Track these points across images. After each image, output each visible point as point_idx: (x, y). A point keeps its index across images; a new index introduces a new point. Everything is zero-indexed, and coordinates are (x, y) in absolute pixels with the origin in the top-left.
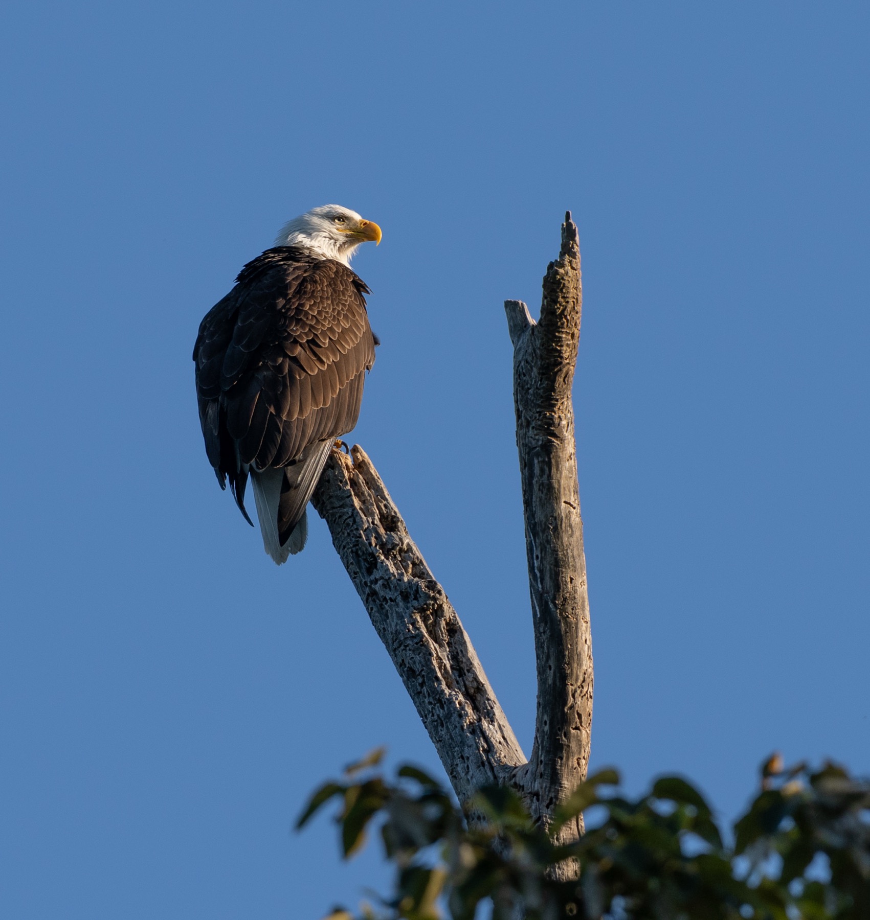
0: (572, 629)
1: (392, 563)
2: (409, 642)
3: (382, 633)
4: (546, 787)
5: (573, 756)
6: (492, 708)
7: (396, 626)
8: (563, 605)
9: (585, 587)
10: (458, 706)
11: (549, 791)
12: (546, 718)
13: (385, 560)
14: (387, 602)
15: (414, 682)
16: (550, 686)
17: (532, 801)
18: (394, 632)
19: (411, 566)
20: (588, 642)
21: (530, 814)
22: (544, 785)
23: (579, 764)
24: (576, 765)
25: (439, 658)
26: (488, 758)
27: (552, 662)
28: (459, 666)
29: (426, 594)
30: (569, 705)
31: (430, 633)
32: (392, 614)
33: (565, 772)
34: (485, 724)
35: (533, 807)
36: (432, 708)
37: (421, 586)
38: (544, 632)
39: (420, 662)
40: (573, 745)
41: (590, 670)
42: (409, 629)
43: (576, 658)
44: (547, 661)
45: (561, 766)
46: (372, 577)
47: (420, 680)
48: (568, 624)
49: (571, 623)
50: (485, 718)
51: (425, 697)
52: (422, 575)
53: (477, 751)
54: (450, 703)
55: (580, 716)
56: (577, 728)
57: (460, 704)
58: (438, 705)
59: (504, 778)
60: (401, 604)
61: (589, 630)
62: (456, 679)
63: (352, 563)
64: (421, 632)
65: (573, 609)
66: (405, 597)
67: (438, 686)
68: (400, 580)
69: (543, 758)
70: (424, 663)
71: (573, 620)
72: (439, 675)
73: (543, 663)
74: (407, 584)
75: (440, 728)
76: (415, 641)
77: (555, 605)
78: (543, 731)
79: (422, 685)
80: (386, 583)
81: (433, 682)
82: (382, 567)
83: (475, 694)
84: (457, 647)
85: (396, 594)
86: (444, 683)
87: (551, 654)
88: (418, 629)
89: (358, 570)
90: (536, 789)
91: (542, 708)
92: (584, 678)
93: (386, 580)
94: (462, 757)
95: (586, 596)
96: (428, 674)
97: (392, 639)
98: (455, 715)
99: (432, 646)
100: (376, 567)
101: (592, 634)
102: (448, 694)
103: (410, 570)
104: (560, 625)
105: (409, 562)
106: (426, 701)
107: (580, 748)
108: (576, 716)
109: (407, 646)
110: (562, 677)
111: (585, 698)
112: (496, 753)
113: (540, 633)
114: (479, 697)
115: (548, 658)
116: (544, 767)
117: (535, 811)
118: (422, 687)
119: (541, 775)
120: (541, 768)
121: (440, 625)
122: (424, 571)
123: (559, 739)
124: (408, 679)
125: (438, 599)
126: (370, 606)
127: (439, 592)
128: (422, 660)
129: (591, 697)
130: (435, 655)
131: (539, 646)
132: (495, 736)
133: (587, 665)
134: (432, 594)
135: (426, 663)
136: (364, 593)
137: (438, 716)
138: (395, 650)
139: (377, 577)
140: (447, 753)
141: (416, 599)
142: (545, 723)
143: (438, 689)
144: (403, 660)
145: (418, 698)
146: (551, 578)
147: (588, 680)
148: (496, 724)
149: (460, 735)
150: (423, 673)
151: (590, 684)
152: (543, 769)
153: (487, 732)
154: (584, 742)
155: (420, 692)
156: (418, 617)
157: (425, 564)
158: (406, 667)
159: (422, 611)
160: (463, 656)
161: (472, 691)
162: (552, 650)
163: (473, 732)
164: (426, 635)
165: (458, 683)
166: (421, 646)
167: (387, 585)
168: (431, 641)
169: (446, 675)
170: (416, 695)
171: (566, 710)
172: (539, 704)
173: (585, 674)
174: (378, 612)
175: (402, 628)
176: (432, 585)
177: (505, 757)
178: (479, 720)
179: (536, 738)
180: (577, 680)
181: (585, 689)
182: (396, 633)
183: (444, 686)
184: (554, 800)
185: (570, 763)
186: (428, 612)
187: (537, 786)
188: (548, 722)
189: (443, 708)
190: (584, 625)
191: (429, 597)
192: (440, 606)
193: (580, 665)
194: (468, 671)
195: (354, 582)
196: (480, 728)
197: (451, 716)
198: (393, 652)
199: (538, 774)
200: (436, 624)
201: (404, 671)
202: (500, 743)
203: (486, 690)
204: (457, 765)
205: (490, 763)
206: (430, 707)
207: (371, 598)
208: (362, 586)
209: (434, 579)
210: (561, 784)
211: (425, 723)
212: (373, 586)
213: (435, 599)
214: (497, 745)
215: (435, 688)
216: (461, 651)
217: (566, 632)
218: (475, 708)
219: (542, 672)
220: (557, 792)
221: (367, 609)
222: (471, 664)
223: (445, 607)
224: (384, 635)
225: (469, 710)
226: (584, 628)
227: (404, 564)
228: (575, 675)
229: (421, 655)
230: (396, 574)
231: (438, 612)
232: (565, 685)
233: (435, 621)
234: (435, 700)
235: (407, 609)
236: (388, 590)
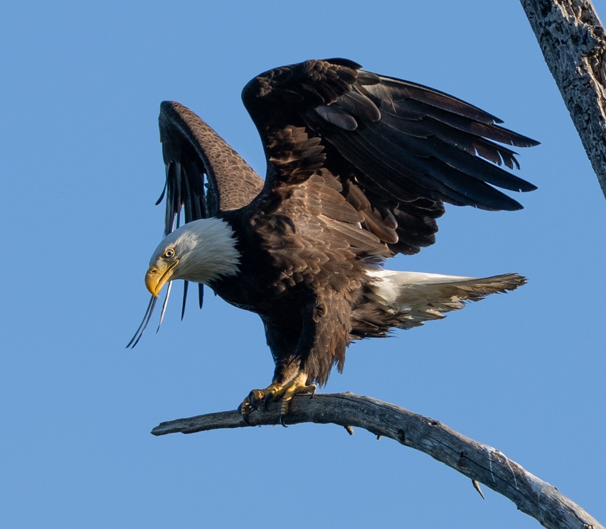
1: (564, 7)
2: (577, 83)
3: (554, 70)
7: (566, 67)
13: (559, 5)
14: (559, 44)
15: (580, 117)
18: (564, 72)
19: (581, 10)
25: (603, 99)
29: (594, 40)
31: (595, 73)
32: (563, 55)
36: (596, 144)
37: (590, 32)
39: (587, 102)
42: (577, 71)
46: (547, 19)
47: (586, 118)
51: (590, 133)
52: (589, 18)
58: (601, 142)
60: (572, 46)
63: (529, 5)
64: (588, 75)
66: (575, 40)
67: (602, 125)
68: (571, 25)
70: (590, 103)
72: (603, 114)
74: (577, 29)
75: (602, 163)
76: (583, 82)
79: (588, 121)
80: (559, 26)
81: (598, 121)
82: (556, 11)
85: (567, 38)
88: (586, 71)
89: (534, 12)
93: (559, 24)
96: (594, 113)
97: (563, 77)
99: (598, 88)
100: (550, 10)
103: (580, 14)
105: (579, 7)
106: (591, 137)
109: (575, 86)
122: (592, 15)
124: (576, 114)
125: (604, 45)
126: (544, 45)
128: (589, 101)
130: (600, 96)
134: (600, 41)
135: (592, 104)
136: (539, 32)
137: (601, 151)
138: (565, 88)
139: (551, 20)
141: (585, 43)
143: (602, 128)
144: (571, 98)
145: (584, 133)
150: (589, 112)
155: (586, 128)
156: (586, 60)
157: (593, 8)
158: (573, 103)
159: (590, 55)
164: (593, 77)
166: (588, 87)
167: (559, 28)
168: (597, 83)
170: (582, 130)
174: (551, 51)
175: (572, 69)
176: (599, 31)
182: (566, 73)
186: (595, 56)
191: (595, 42)
195: (531, 22)
198: (563, 89)
201: (572, 107)
206: (594, 143)
207: (544, 37)
209: (602, 25)
211: (589, 155)
212: (547, 27)
213: (601, 45)
215: (600, 127)
221: (541, 47)
224: (555, 72)
227: (575, 8)
229: (587, 96)
230: (568, 19)
233: (600, 64)
234: (599, 137)
235: (577, 52)
236: (560, 32)
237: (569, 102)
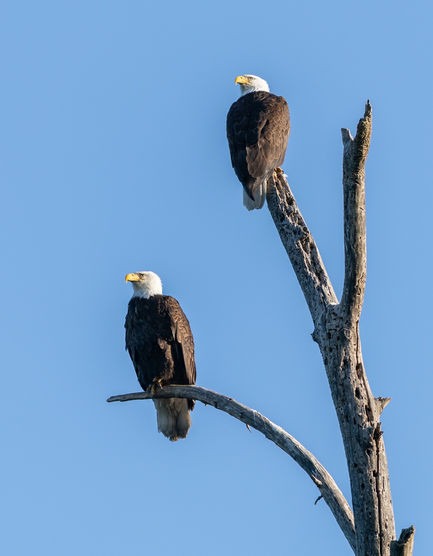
0: (359, 257)
1: (290, 218)
2: (295, 251)
3: (285, 245)
4: (345, 316)
5: (357, 305)
6: (326, 280)
7: (291, 244)
8: (357, 247)
9: (365, 240)
10: (313, 279)
11: (347, 318)
12: (347, 289)
13: (288, 217)
14: (288, 234)
15: (296, 267)
16: (349, 278)
17: (340, 320)
18: (290, 246)
19: (297, 220)
20: (365, 261)
21: (339, 326)
22: (345, 315)
23: (359, 307)
24: (357, 308)
25: (306, 259)
26: (323, 301)
27: (351, 269)
28: (314, 261)
29: (303, 233)
30: (356, 285)
31: (303, 247)
32: (289, 239)
33: (353, 310)
34: (323, 286)
35: (340, 323)
36: (303, 278)
37: (301, 229)
38: (349, 257)
39: (299, 260)
40: (357, 300)
41: (365, 272)
42: (296, 246)
43: (360, 268)
44: (349, 268)
45: (352, 308)
46: (282, 223)
47: (299, 267)
48: (358, 255)
49: (359, 254)
50: (323, 284)
52: (301, 223)
53: (320, 298)
54: (310, 277)
55: (360, 289)
56: (359, 294)
57: (314, 278)
58: (305, 277)
59: (330, 310)
60: (293, 235)
61: (366, 256)
62: (313, 267)
63: (275, 217)
64: (300, 248)
65: (360, 249)
66: (295, 232)
67: (306, 270)
68: (293, 226)
69: (345, 305)
70: (301, 260)
71: (360, 253)
72: (306, 265)
73: (347, 268)
74: (296, 228)
75: (306, 286)
76: (298, 251)
77: (354, 247)
78: (346, 294)
79: (300, 268)
80: (288, 226)
81: (304, 268)
82: (287, 220)
83: (320, 274)
84: (314, 254)
85: (291, 231)
86: (308, 269)
87: (351, 265)
88: (299, 246)
89: (277, 220)
90: (342, 316)
91: (346, 285)
92: (363, 275)
93: (288, 225)
94: (314, 299)
95: (365, 243)
96: (302, 265)
97: (289, 249)
98: (312, 282)
99: (304, 254)
100: (284, 220)
101: (367, 258)
102: (309, 274)
103: (297, 221)
104: (355, 255)
105: (297, 218)
106: (301, 275)
107: (360, 302)
108: (359, 290)
109: (295, 253)
110: (355, 275)
111: (363, 282)
112: (327, 299)
113: (347, 257)
114: (321, 274)
115: (350, 266)
116: (345, 308)
117: (341, 325)
118: (300, 269)
119: (344, 311)
120: (344, 308)
121: (307, 245)
122: (302, 222)
123: (352, 298)
124: (294, 265)
125: (307, 235)
126: (281, 235)
127: (308, 232)
128: (300, 259)
129: (365, 282)
130: (305, 257)
131: (346, 262)
132: (327, 292)
133: (364, 270)
134: (305, 233)
135: (302, 260)
136: (279, 229)
137: (305, 282)
138: (290, 253)
139: (284, 224)
140: (308, 297)
141: (299, 234)
142: (347, 291)
143: (306, 271)
144: (293, 258)
145: (298, 273)
146: (353, 236)
147: (364, 276)
148: (327, 287)
149: (313, 291)
150: (300, 264)
151: (365, 277)
152: (345, 309)
153: (324, 290)
154: (361, 299)
155: (299, 271)
156: (299, 242)
157: (303, 219)
158: (294, 260)
159: (301, 239)
160: (316, 258)
161: (319, 272)
162: (351, 264)
163: (318, 290)
164: (302, 249)
165: (313, 268)
166: (300, 253)
167: (288, 227)
168: (304, 252)
169: (309, 265)
170: (297, 272)
171: (355, 287)
172: (345, 284)
173: (363, 273)
174: (284, 237)
175: (293, 245)
176: (305, 229)
177: (330, 301)
178: (321, 285)
179: (343, 296)
180: (360, 276)
181: (363, 279)
182: (291, 247)
183: (308, 270)
184: (348, 321)
185: (355, 307)
186: (303, 240)
187: (342, 315)
188: (348, 291)
189: (307, 279)
190: (364, 255)
191: (304, 234)
192: (308, 238)
193: (362, 270)
194: (318, 264)
195: (275, 224)
196: (321, 288)
197: (310, 283)
198: (289, 254)
199: (343, 310)
200: (306, 244)
201: (293, 262)
202: (328, 295)
203: (324, 273)
204: (312, 302)
205: (324, 303)
206: (302, 278)
207: (282, 231)
208: (278, 226)
209: (307, 226)
210: (351, 315)
211: (300, 283)
212: (282, 227)
213: (306, 235)
214: (327, 296)
215: (305, 271)
216: (315, 256)
217: (357, 258)
218: (320, 279)
219: (347, 272)
220: (350, 318)
221: (280, 235)
222: (319, 261)
223: (310, 238)
224: (286, 246)
225: (317, 280)
226: (364, 256)
227: (295, 219)
228: (359, 274)
229: (300, 257)
230: (292, 223)
231: (307, 240)
232: (355, 278)
233: (306, 243)
234: (304, 275)
235: (296, 238)
236: (288, 229)
237: (292, 260)
